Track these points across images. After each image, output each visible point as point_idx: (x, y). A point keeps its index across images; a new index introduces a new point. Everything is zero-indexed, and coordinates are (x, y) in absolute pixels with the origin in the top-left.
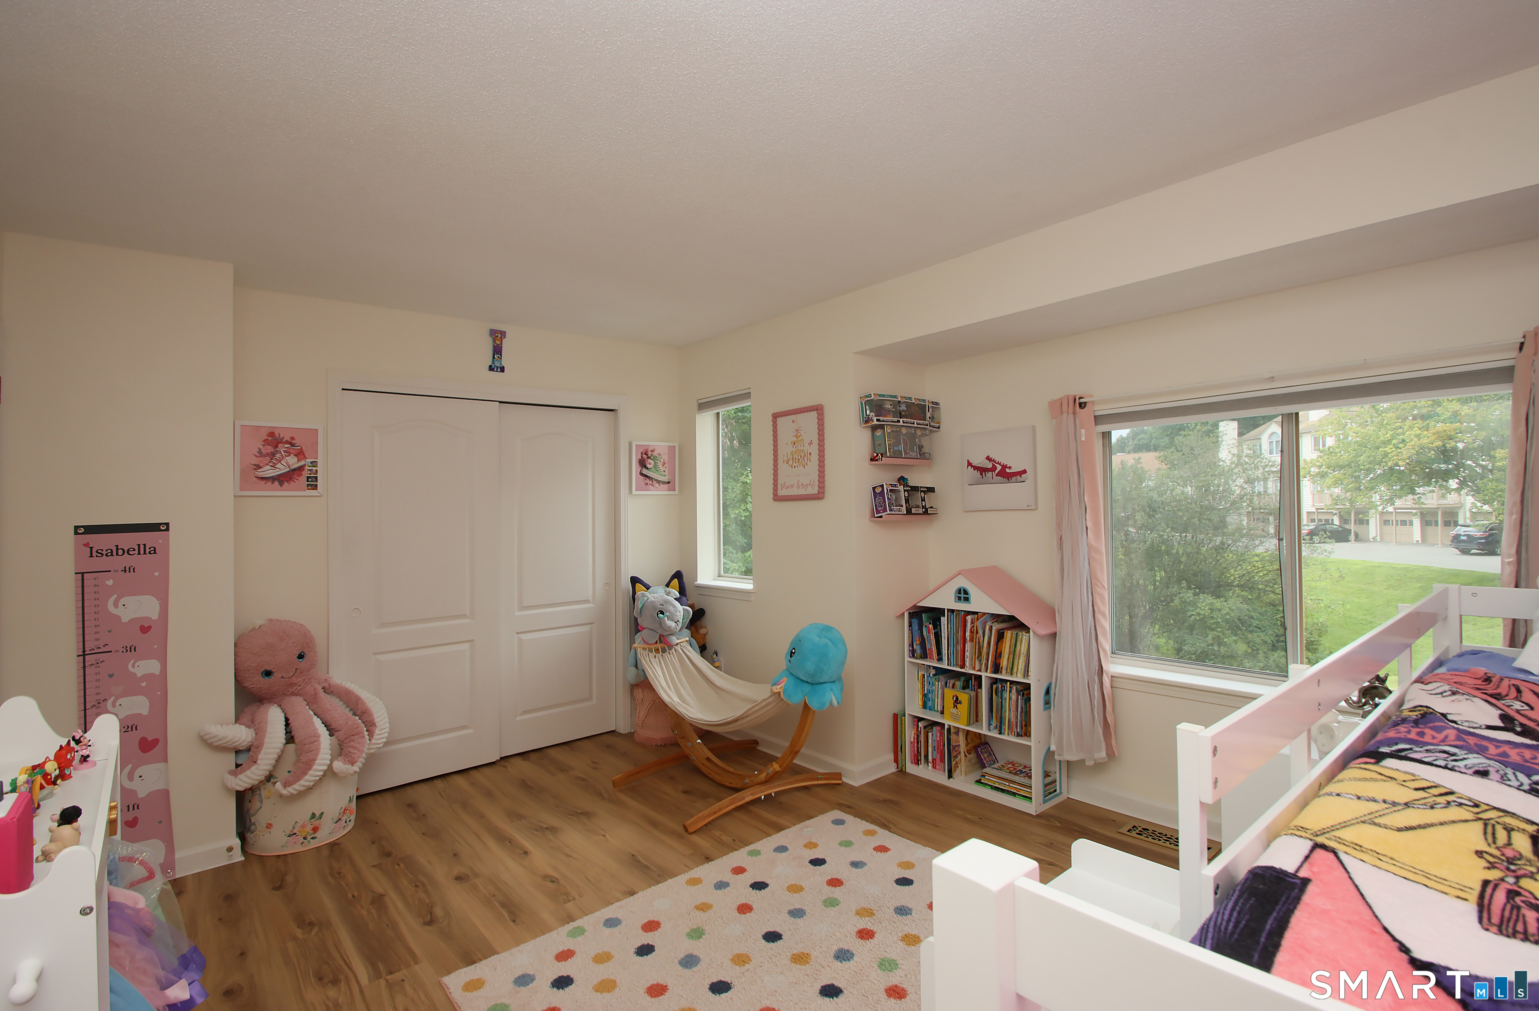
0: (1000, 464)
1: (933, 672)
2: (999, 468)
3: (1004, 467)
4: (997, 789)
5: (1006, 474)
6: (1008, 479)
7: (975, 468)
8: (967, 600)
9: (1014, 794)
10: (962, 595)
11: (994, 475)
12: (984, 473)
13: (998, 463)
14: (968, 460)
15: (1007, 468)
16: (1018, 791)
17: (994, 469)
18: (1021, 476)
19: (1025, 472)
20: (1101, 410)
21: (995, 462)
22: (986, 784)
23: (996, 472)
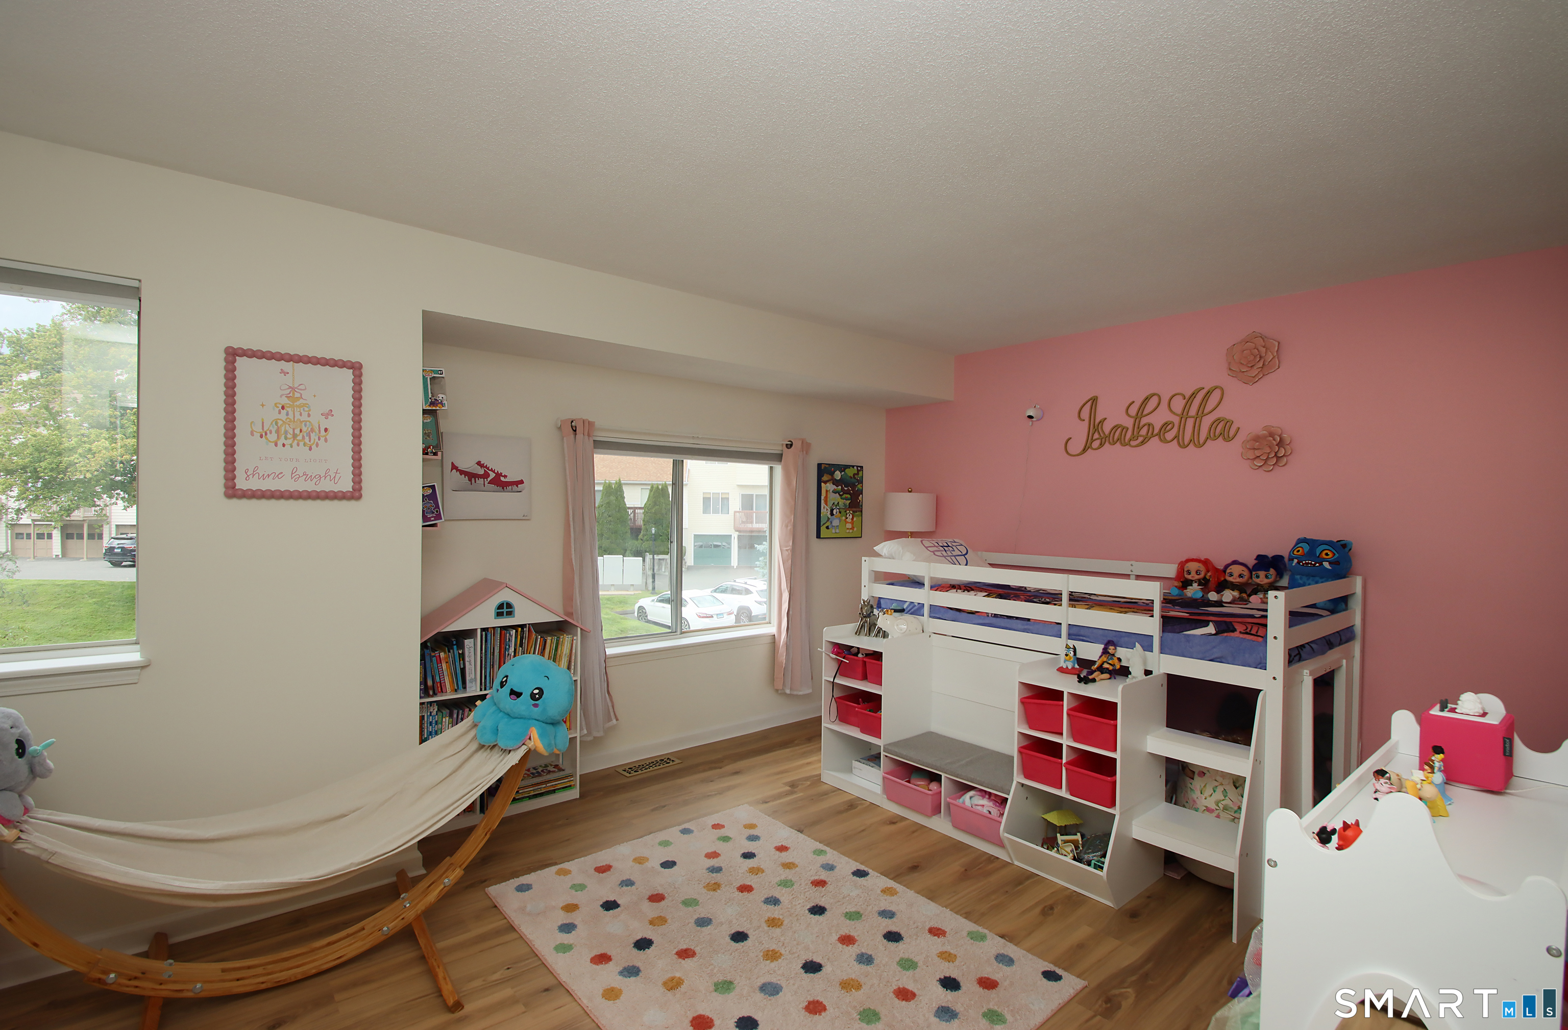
0: (494, 472)
1: (435, 709)
2: (492, 475)
3: (499, 475)
4: (535, 796)
5: (500, 483)
6: (503, 488)
7: (462, 472)
8: (510, 614)
9: (554, 791)
10: (505, 610)
11: (486, 483)
12: (473, 480)
13: (492, 470)
14: (452, 463)
15: (502, 476)
16: (554, 787)
17: (486, 475)
18: (517, 486)
19: (521, 482)
20: (601, 436)
21: (488, 469)
22: (523, 798)
23: (489, 479)
